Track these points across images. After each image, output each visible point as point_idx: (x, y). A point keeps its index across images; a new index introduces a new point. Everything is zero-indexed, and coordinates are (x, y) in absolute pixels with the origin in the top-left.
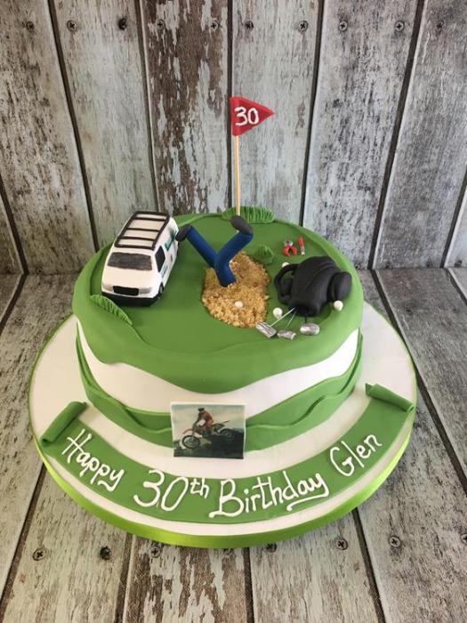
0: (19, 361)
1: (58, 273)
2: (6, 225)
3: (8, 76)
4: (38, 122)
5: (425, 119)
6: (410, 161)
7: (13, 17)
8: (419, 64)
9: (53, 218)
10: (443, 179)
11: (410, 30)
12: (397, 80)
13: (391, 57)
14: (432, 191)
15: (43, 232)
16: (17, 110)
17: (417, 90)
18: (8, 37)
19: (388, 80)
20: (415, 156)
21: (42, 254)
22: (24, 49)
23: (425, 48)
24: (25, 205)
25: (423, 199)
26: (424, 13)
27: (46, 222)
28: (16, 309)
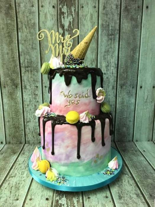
0: (24, 162)
1: (33, 143)
2: (23, 130)
3: (31, 96)
4: (35, 106)
5: (122, 106)
6: (120, 115)
7: (34, 85)
8: (118, 94)
9: (35, 128)
10: (129, 119)
11: (115, 88)
12: (114, 98)
13: (112, 93)
14: (127, 123)
15: (31, 131)
16: (31, 103)
17: (119, 100)
18: (32, 89)
19: (112, 97)
20: (121, 114)
21: (30, 138)
22: (35, 91)
23: (119, 91)
24: (29, 125)
25: (125, 124)
26: (118, 84)
27: (33, 129)
28: (23, 151)
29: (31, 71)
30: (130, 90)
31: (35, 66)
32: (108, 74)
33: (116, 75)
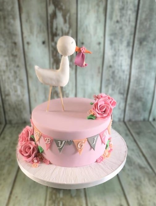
4: (15, 72)
6: (135, 85)
7: (10, 40)
9: (17, 104)
10: (146, 91)
12: (129, 59)
13: (126, 52)
14: (143, 95)
16: (9, 68)
22: (13, 50)
24: (8, 99)
27: (14, 105)
29: (4, 18)
30: (152, 48)
31: (9, 8)
32: (121, 21)
33: (133, 24)
